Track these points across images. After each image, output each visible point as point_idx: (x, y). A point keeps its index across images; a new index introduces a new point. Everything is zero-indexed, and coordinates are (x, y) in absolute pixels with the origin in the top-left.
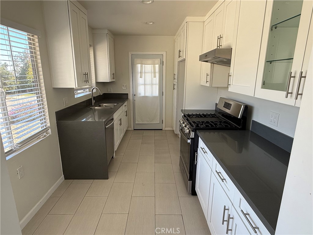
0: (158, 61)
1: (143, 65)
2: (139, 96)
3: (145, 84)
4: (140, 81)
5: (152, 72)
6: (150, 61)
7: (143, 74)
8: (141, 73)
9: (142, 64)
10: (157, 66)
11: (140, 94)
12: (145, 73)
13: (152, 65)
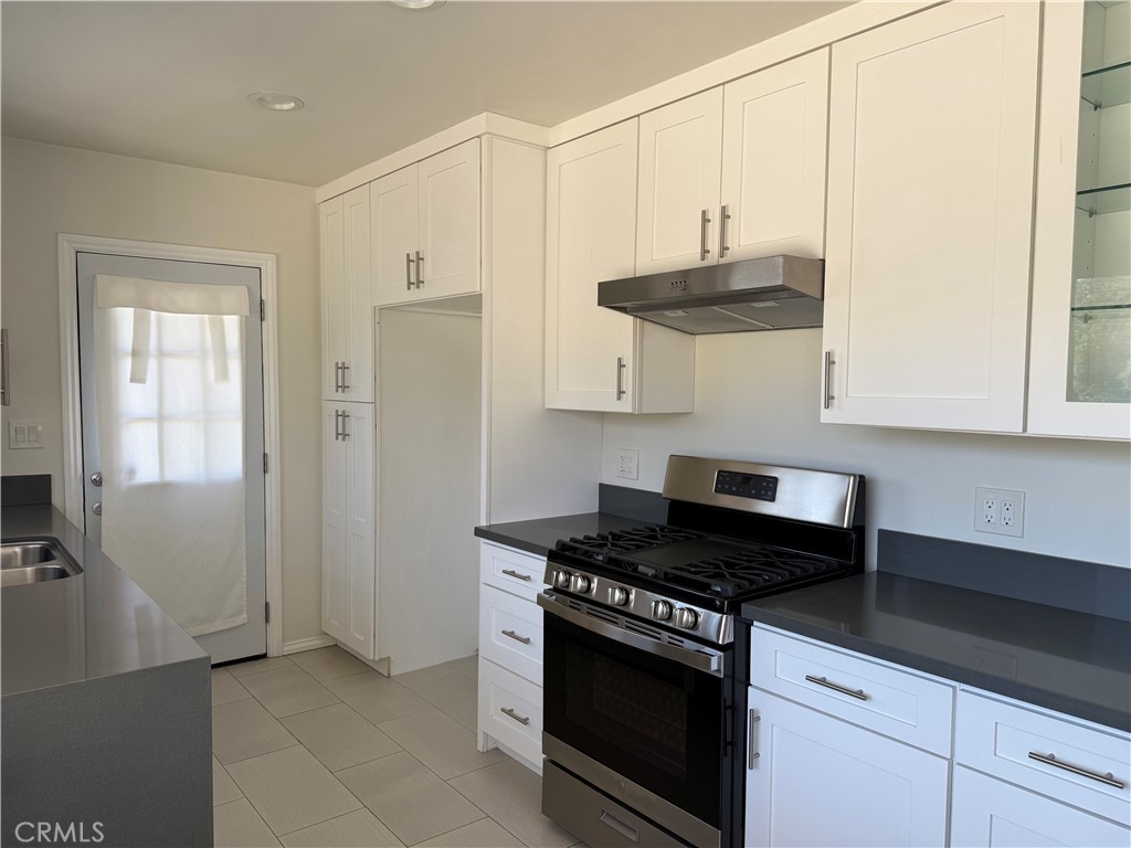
0: (236, 296)
1: (153, 312)
2: (125, 484)
3: (161, 419)
4: (133, 398)
5: (204, 352)
6: (192, 295)
7: (152, 364)
8: (135, 353)
9: (142, 304)
10: (232, 324)
11: (132, 472)
12: (161, 354)
13: (206, 316)
